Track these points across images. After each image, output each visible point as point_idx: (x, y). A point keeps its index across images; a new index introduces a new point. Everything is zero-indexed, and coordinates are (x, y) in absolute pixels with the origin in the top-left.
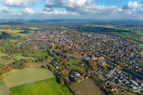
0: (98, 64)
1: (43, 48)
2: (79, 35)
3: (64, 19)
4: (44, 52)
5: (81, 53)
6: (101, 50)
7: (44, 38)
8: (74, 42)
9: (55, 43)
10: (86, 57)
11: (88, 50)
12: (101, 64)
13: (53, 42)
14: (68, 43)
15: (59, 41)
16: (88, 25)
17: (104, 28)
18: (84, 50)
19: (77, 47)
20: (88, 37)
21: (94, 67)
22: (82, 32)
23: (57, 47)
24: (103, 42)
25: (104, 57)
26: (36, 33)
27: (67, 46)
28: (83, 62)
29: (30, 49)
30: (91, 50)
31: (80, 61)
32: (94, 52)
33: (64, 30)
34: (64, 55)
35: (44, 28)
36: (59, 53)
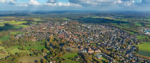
0: (94, 58)
1: (41, 41)
2: (79, 26)
3: (67, 11)
4: (41, 44)
5: (79, 45)
6: (99, 42)
7: (44, 30)
8: (73, 33)
9: (54, 35)
10: (82, 50)
11: (86, 42)
12: (97, 58)
13: (53, 34)
14: (67, 35)
15: (58, 32)
16: (89, 16)
17: (104, 19)
18: (82, 42)
19: (75, 39)
20: (87, 29)
21: (89, 61)
22: (83, 23)
23: (55, 39)
24: (101, 34)
25: (101, 50)
26: (38, 24)
27: (65, 38)
28: (78, 56)
29: (28, 41)
30: (89, 42)
31: (76, 54)
32: (91, 45)
33: (65, 21)
34: (61, 47)
35: (47, 20)
36: (56, 46)
